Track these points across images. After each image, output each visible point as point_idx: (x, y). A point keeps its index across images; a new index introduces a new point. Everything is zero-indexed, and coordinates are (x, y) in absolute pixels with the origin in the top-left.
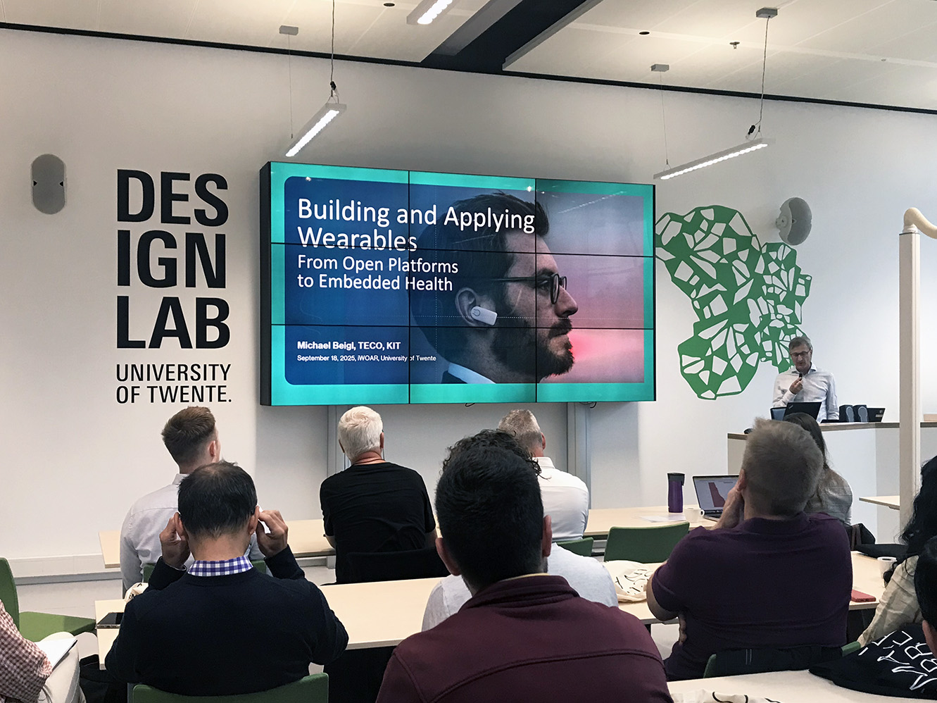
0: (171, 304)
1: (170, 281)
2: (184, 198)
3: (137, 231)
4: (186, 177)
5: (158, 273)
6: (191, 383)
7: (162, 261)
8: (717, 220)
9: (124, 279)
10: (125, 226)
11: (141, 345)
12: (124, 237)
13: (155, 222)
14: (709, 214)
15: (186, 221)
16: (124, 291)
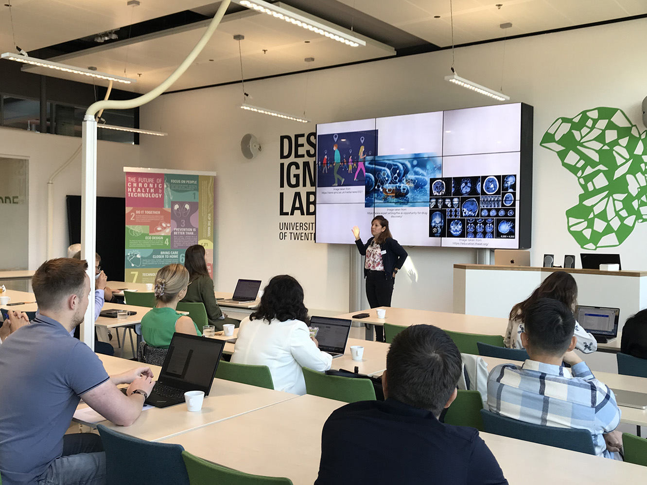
0: (298, 195)
1: (297, 185)
2: (302, 145)
3: (287, 162)
4: (303, 135)
5: (293, 181)
6: (304, 231)
7: (295, 176)
8: (601, 117)
9: (282, 186)
10: (283, 161)
11: (287, 214)
12: (282, 165)
13: (292, 159)
14: (594, 115)
15: (303, 156)
16: (282, 190)
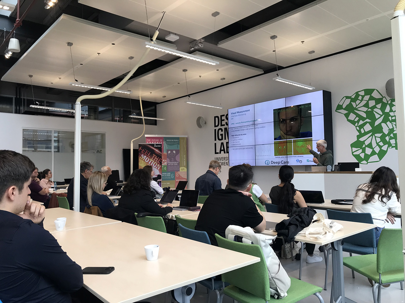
0: (222, 144)
1: (222, 139)
2: (224, 120)
3: (217, 128)
4: (224, 115)
5: (220, 137)
6: (226, 161)
7: (221, 135)
8: (366, 94)
9: (215, 140)
10: (216, 128)
11: (218, 153)
12: (215, 130)
13: (220, 127)
14: (362, 93)
15: (224, 125)
16: (215, 142)
